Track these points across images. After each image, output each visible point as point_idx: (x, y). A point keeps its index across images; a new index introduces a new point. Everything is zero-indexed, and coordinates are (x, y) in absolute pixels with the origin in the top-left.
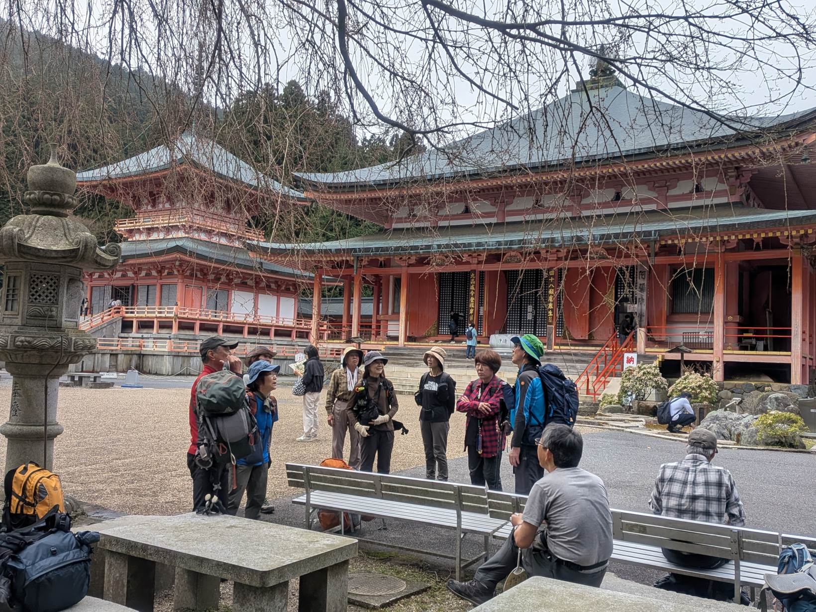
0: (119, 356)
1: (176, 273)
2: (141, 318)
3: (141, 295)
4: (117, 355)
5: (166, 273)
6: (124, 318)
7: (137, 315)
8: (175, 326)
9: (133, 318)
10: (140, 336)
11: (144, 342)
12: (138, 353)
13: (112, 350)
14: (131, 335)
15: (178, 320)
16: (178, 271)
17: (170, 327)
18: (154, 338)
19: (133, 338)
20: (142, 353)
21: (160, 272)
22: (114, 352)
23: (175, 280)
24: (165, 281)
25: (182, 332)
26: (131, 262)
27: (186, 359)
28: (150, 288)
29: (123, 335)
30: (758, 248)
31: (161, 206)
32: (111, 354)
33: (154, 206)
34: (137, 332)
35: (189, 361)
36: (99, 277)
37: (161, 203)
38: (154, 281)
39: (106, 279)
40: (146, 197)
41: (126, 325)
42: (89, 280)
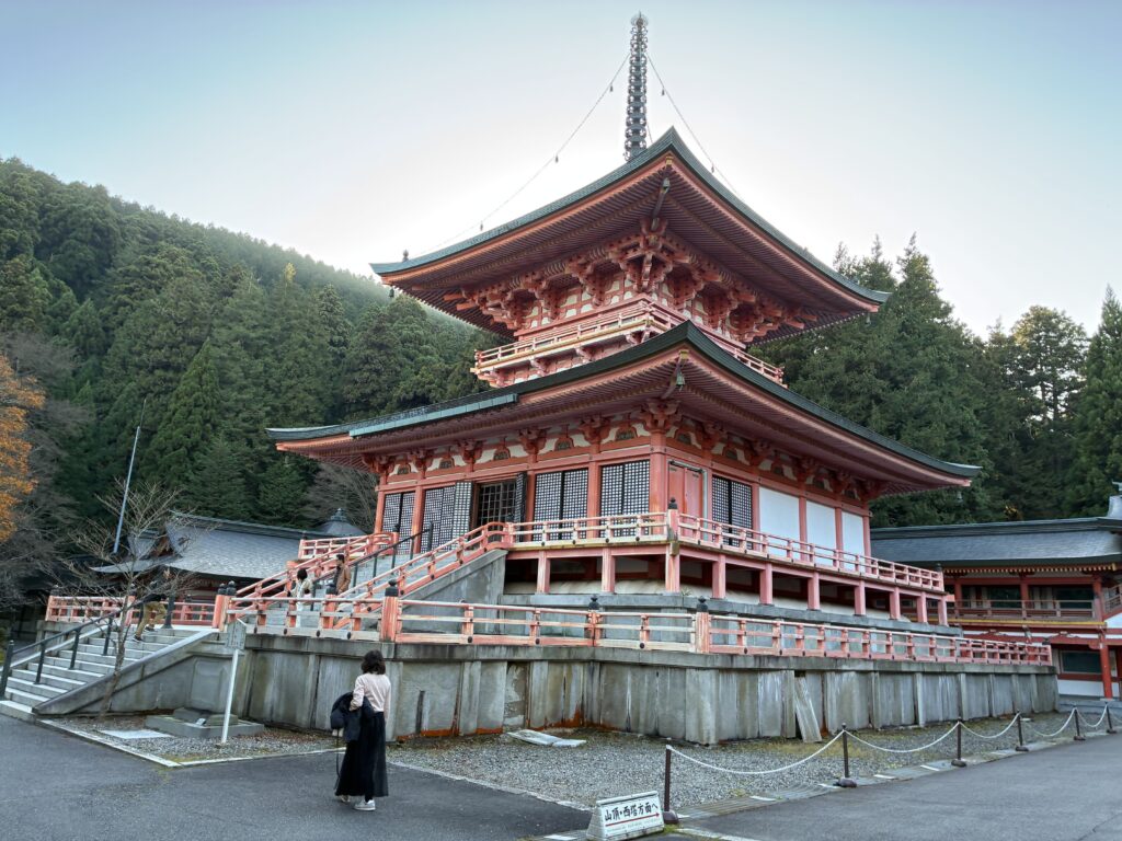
1: (643, 430)
2: (561, 549)
3: (547, 491)
6: (512, 552)
7: (548, 544)
8: (673, 571)
9: (536, 551)
10: (559, 600)
14: (531, 598)
15: (678, 553)
17: (655, 575)
18: (605, 608)
21: (596, 435)
23: (644, 449)
24: (610, 454)
25: (693, 589)
27: (747, 678)
28: (572, 476)
29: (508, 599)
33: (556, 315)
34: (547, 592)
35: (754, 687)
36: (443, 465)
37: (571, 307)
38: (585, 458)
39: (460, 469)
40: (543, 292)
41: (520, 572)
42: (420, 476)
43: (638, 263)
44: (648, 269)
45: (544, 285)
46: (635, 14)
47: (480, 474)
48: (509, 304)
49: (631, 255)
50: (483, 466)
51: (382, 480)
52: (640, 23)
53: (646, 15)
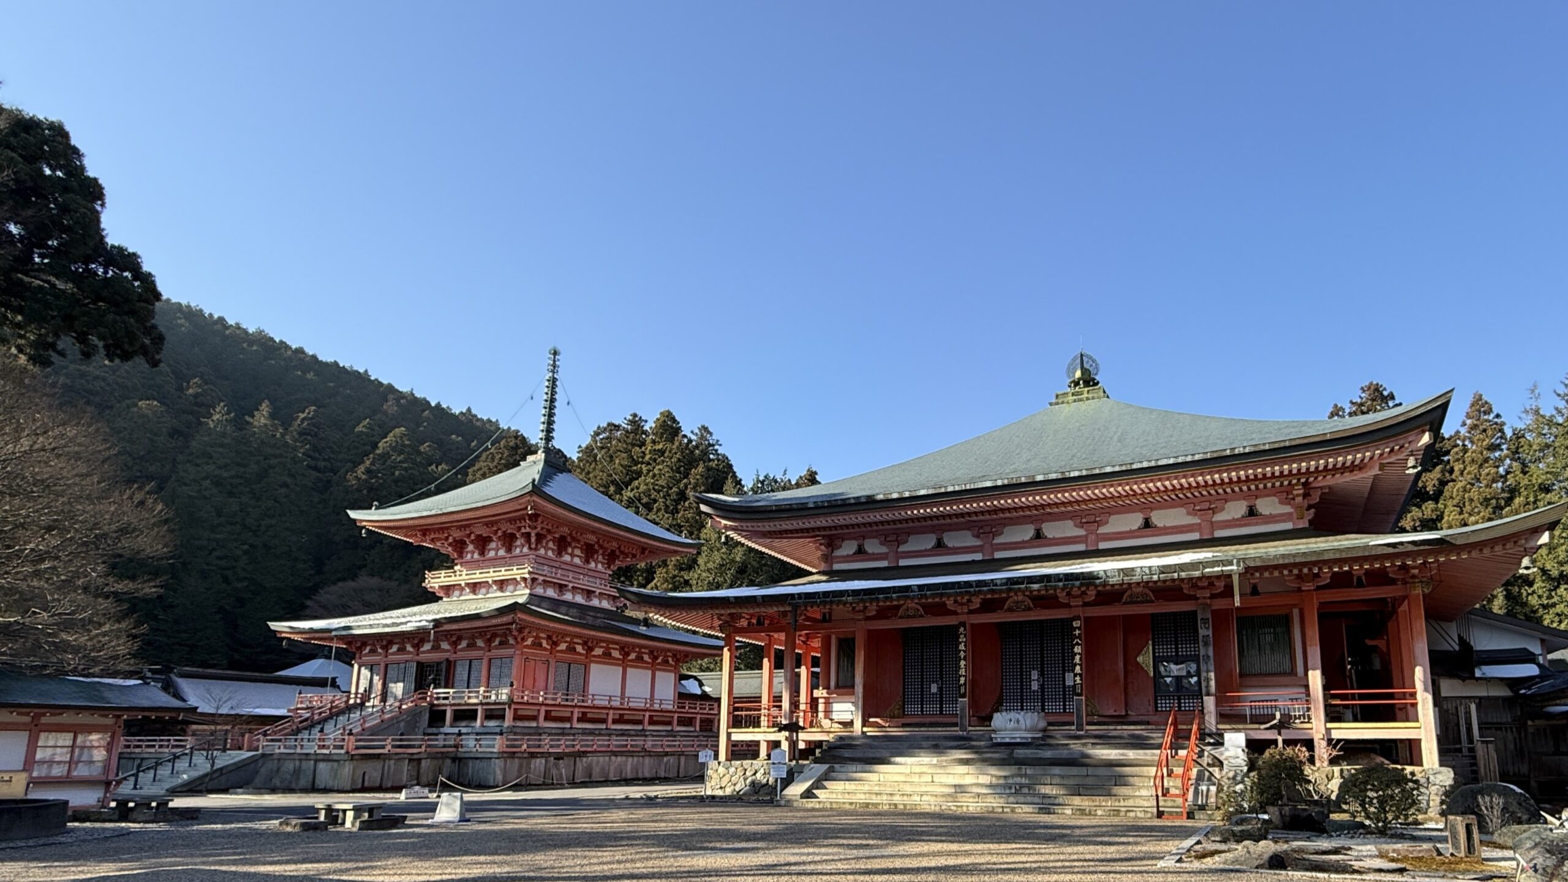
0: (423, 762)
1: (511, 641)
2: (459, 705)
3: (461, 672)
4: (419, 760)
5: (497, 643)
6: (432, 705)
7: (452, 702)
8: (509, 715)
9: (446, 705)
10: (456, 730)
11: (461, 740)
12: (453, 755)
13: (412, 754)
14: (442, 730)
15: (513, 706)
16: (516, 638)
17: (502, 717)
18: (477, 734)
19: (446, 734)
20: (459, 755)
21: (489, 641)
22: (415, 757)
23: (511, 651)
24: (494, 652)
25: (519, 724)
26: (447, 627)
27: (525, 762)
28: (475, 663)
29: (430, 730)
30: (1360, 584)
31: (492, 554)
32: (410, 760)
33: (482, 553)
34: (452, 726)
35: (529, 764)
36: (399, 650)
37: (493, 549)
38: (480, 653)
39: (409, 653)
40: (472, 542)
41: (436, 716)
42: (384, 655)
43: (527, 536)
44: (533, 540)
45: (473, 537)
46: (551, 347)
47: (423, 657)
48: (450, 544)
49: (523, 530)
50: (424, 652)
51: (357, 656)
52: (555, 353)
53: (559, 348)
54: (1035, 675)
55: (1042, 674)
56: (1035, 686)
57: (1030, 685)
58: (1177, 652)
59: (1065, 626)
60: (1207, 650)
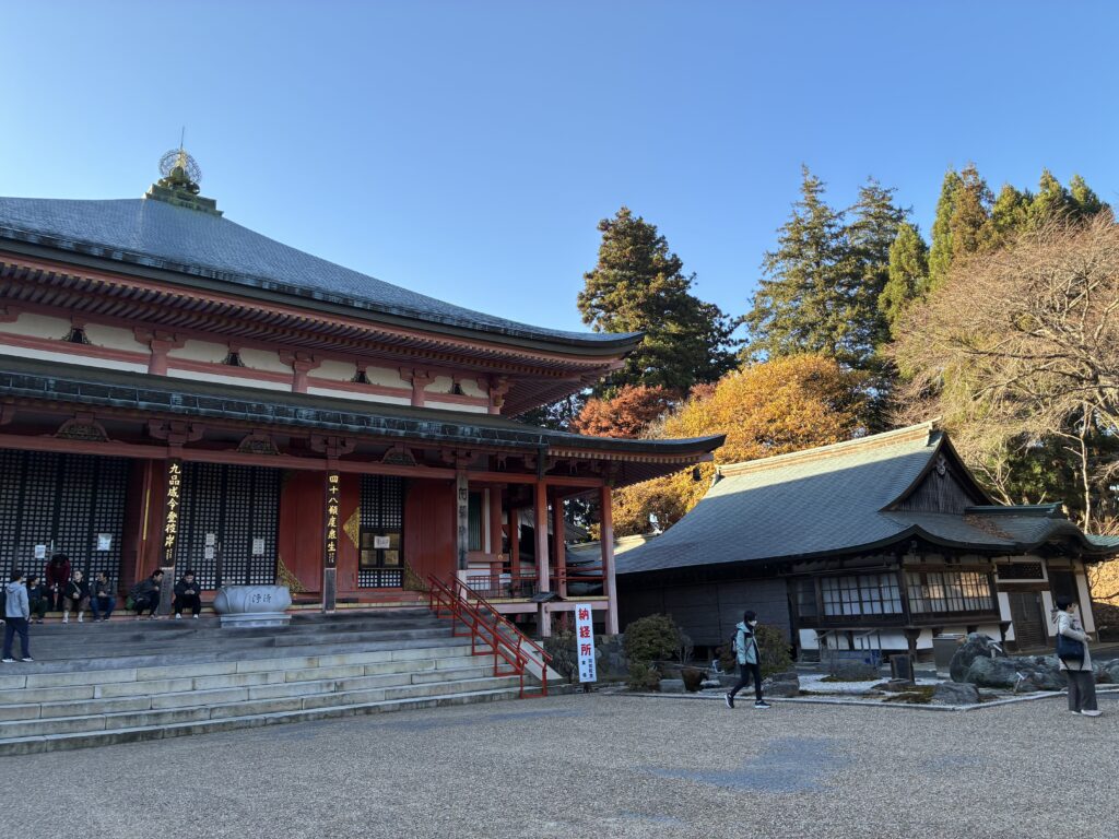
54: (211, 539)
55: (220, 539)
56: (209, 554)
57: (203, 553)
58: (380, 522)
59: (320, 479)
60: (463, 522)
